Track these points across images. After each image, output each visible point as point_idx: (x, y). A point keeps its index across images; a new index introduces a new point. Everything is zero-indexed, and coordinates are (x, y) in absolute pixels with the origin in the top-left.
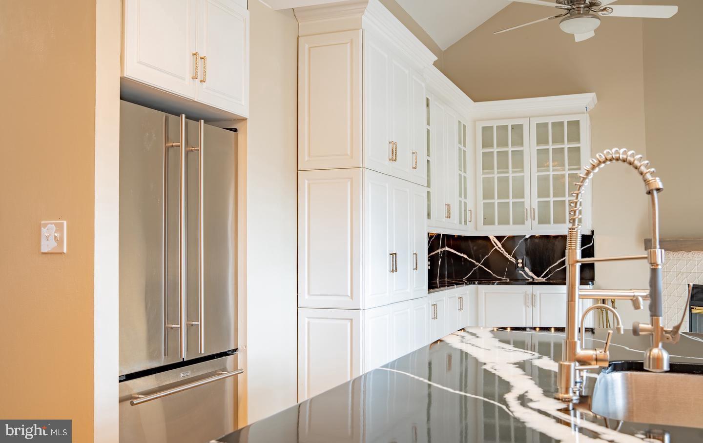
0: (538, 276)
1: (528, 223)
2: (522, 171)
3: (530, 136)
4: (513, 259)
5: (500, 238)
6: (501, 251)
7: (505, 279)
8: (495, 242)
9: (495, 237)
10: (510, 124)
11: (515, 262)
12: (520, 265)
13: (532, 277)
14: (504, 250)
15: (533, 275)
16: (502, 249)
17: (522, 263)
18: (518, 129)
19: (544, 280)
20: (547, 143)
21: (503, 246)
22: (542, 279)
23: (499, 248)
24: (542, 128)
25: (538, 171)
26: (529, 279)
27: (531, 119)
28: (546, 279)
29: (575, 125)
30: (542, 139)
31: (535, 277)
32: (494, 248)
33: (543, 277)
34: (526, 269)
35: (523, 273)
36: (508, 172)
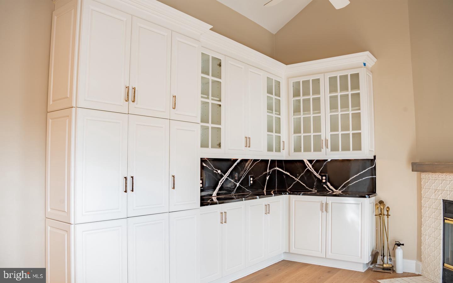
0: (336, 189)
1: (324, 150)
2: (320, 113)
3: (325, 86)
4: (320, 176)
5: (311, 161)
6: (311, 171)
7: (314, 190)
8: (307, 164)
9: (308, 160)
10: (311, 79)
11: (321, 179)
12: (324, 181)
13: (332, 190)
14: (313, 170)
15: (333, 188)
16: (312, 169)
17: (326, 179)
18: (317, 82)
19: (340, 192)
20: (336, 91)
21: (313, 166)
22: (339, 191)
23: (310, 168)
24: (333, 80)
25: (331, 112)
26: (330, 191)
27: (325, 74)
28: (342, 192)
29: (356, 77)
30: (333, 88)
31: (334, 190)
32: (307, 168)
33: (340, 190)
34: (328, 184)
35: (326, 186)
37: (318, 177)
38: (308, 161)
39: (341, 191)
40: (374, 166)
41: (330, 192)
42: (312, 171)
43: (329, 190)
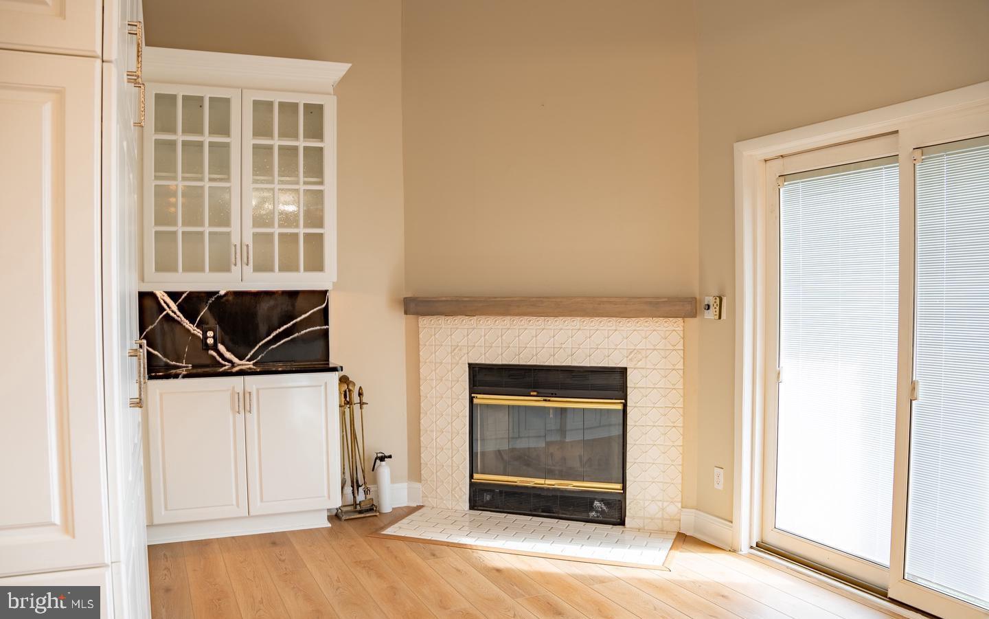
0: (241, 359)
1: (236, 270)
2: (228, 180)
3: (242, 120)
4: (199, 330)
5: (174, 296)
6: (176, 318)
7: (184, 365)
8: (165, 302)
9: (166, 292)
10: (209, 96)
11: (201, 336)
12: (210, 341)
13: (229, 361)
14: (181, 316)
15: (233, 356)
16: (178, 313)
17: (214, 337)
18: (221, 106)
19: (250, 365)
20: (270, 134)
21: (180, 308)
22: (248, 363)
23: (173, 312)
24: (262, 108)
25: (254, 182)
26: (226, 363)
27: (244, 91)
28: (254, 364)
29: (314, 112)
30: (262, 129)
31: (236, 360)
32: (165, 313)
33: (249, 360)
34: (221, 348)
35: (214, 354)
36: (201, 179)
37: (195, 332)
38: (166, 295)
39: (252, 362)
40: (324, 305)
41: (225, 366)
42: (179, 319)
43: (223, 362)
